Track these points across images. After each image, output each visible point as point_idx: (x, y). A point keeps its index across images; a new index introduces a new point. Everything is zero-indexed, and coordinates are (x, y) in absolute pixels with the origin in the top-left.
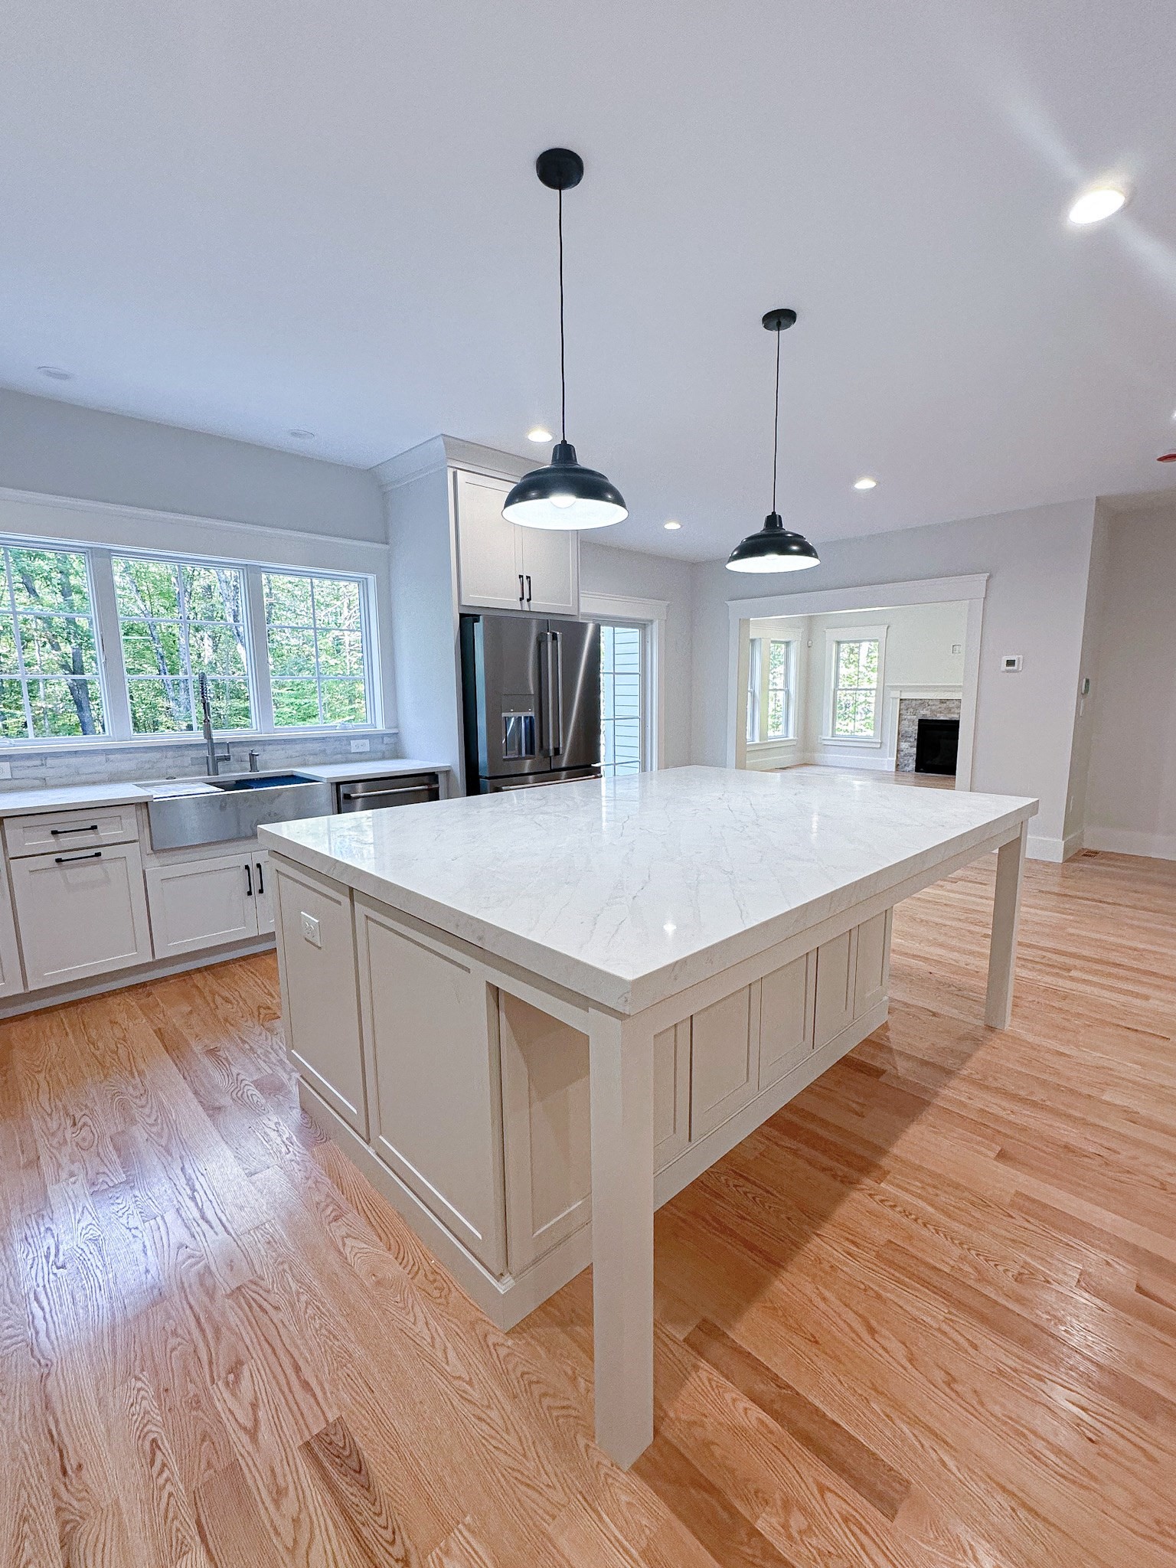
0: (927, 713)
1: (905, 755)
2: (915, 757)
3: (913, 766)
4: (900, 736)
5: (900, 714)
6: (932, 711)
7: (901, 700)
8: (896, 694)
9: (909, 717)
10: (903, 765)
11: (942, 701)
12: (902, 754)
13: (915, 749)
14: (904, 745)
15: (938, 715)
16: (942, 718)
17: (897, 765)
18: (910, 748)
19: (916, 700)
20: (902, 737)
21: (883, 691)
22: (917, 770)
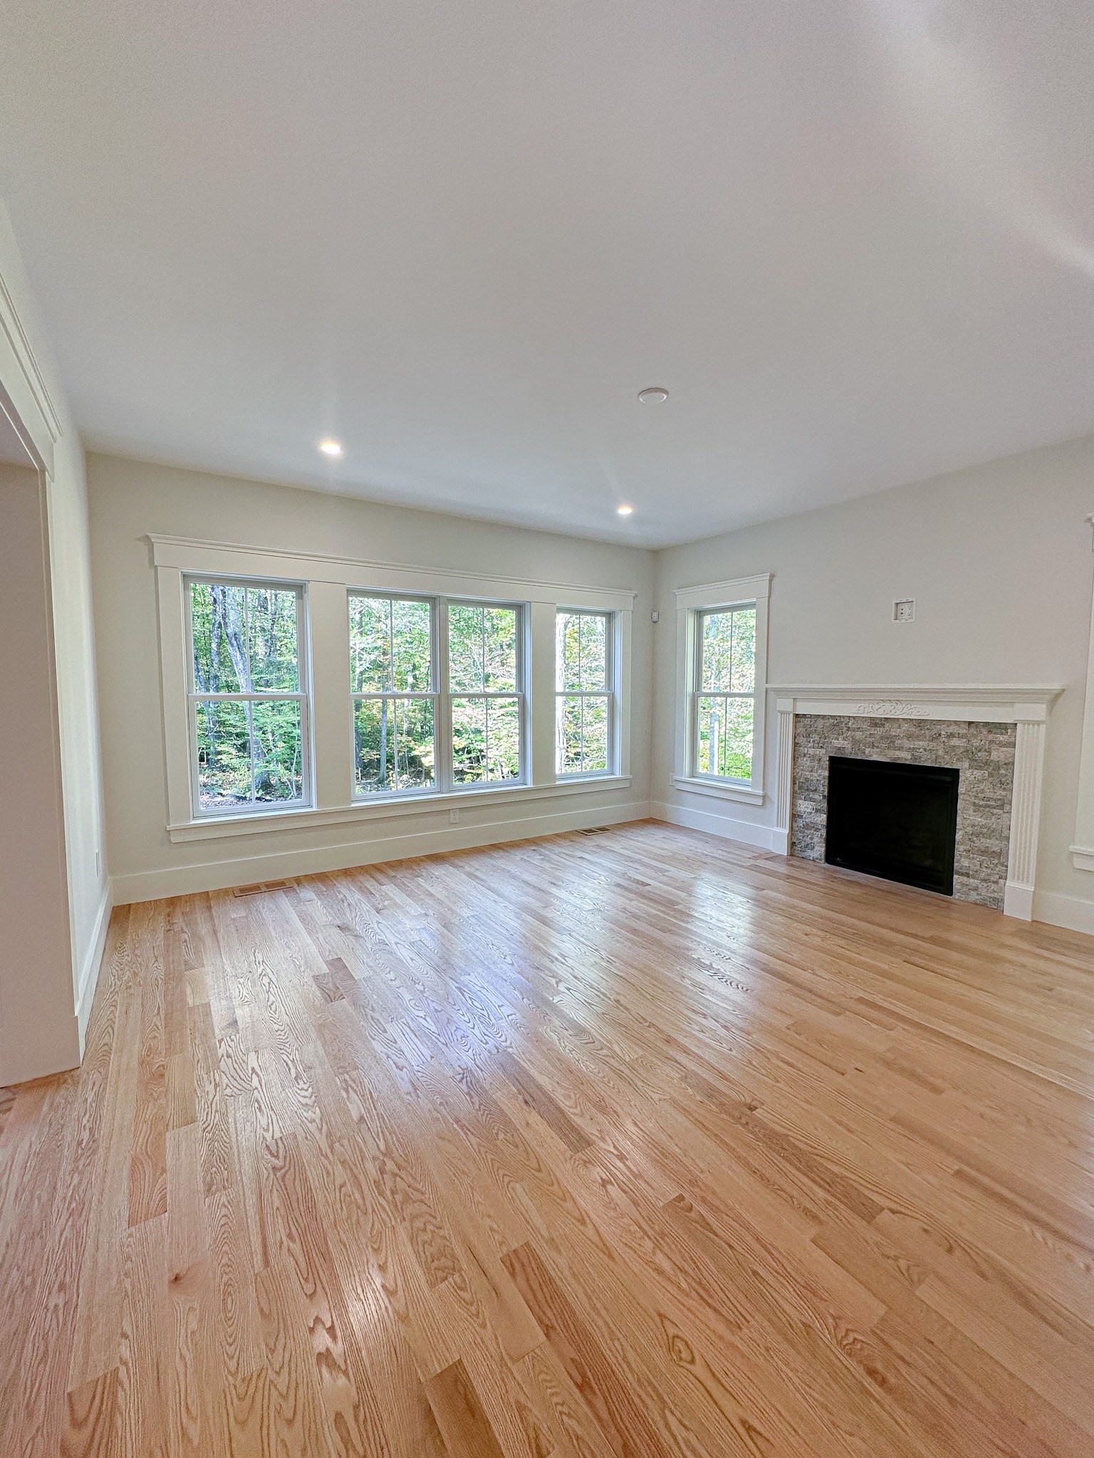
0: (844, 746)
1: (807, 826)
2: (824, 832)
3: (819, 850)
4: (797, 788)
5: (796, 745)
6: (855, 742)
7: (797, 716)
8: (785, 704)
9: (811, 751)
10: (803, 844)
11: (875, 723)
12: (800, 823)
13: (825, 816)
14: (804, 806)
15: (867, 751)
16: (875, 758)
17: (792, 845)
18: (815, 813)
19: (823, 717)
20: (799, 788)
21: (765, 696)
22: (830, 858)
